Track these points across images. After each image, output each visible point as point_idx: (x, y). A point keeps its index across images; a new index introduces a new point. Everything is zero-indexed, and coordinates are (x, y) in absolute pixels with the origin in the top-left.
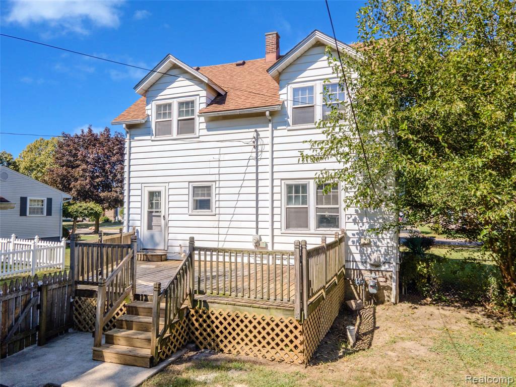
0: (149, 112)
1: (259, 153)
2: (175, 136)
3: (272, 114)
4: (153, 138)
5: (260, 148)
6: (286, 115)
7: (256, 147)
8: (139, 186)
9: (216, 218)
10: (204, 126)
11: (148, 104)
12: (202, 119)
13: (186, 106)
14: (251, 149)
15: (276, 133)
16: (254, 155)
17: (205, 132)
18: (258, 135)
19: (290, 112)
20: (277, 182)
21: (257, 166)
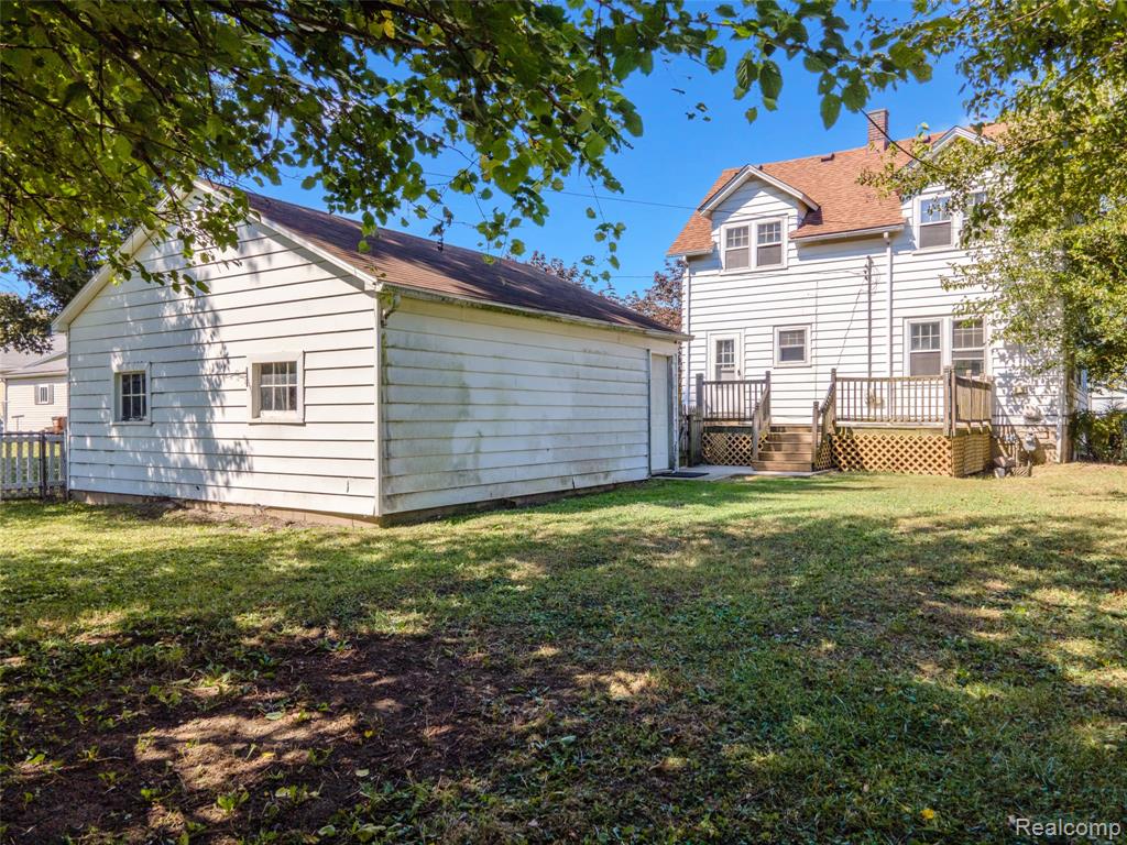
0: (716, 239)
1: (873, 286)
2: (753, 266)
3: (892, 235)
4: (722, 272)
5: (873, 279)
6: (912, 236)
7: (868, 278)
8: (703, 335)
9: (812, 370)
10: (795, 253)
11: (714, 228)
12: (793, 246)
13: (770, 230)
14: (862, 280)
15: (896, 259)
16: (866, 288)
17: (797, 261)
18: (871, 262)
19: (916, 232)
20: (897, 322)
21: (870, 302)
